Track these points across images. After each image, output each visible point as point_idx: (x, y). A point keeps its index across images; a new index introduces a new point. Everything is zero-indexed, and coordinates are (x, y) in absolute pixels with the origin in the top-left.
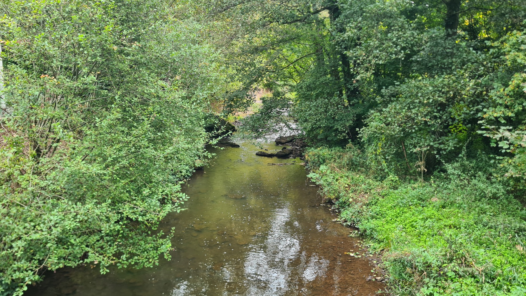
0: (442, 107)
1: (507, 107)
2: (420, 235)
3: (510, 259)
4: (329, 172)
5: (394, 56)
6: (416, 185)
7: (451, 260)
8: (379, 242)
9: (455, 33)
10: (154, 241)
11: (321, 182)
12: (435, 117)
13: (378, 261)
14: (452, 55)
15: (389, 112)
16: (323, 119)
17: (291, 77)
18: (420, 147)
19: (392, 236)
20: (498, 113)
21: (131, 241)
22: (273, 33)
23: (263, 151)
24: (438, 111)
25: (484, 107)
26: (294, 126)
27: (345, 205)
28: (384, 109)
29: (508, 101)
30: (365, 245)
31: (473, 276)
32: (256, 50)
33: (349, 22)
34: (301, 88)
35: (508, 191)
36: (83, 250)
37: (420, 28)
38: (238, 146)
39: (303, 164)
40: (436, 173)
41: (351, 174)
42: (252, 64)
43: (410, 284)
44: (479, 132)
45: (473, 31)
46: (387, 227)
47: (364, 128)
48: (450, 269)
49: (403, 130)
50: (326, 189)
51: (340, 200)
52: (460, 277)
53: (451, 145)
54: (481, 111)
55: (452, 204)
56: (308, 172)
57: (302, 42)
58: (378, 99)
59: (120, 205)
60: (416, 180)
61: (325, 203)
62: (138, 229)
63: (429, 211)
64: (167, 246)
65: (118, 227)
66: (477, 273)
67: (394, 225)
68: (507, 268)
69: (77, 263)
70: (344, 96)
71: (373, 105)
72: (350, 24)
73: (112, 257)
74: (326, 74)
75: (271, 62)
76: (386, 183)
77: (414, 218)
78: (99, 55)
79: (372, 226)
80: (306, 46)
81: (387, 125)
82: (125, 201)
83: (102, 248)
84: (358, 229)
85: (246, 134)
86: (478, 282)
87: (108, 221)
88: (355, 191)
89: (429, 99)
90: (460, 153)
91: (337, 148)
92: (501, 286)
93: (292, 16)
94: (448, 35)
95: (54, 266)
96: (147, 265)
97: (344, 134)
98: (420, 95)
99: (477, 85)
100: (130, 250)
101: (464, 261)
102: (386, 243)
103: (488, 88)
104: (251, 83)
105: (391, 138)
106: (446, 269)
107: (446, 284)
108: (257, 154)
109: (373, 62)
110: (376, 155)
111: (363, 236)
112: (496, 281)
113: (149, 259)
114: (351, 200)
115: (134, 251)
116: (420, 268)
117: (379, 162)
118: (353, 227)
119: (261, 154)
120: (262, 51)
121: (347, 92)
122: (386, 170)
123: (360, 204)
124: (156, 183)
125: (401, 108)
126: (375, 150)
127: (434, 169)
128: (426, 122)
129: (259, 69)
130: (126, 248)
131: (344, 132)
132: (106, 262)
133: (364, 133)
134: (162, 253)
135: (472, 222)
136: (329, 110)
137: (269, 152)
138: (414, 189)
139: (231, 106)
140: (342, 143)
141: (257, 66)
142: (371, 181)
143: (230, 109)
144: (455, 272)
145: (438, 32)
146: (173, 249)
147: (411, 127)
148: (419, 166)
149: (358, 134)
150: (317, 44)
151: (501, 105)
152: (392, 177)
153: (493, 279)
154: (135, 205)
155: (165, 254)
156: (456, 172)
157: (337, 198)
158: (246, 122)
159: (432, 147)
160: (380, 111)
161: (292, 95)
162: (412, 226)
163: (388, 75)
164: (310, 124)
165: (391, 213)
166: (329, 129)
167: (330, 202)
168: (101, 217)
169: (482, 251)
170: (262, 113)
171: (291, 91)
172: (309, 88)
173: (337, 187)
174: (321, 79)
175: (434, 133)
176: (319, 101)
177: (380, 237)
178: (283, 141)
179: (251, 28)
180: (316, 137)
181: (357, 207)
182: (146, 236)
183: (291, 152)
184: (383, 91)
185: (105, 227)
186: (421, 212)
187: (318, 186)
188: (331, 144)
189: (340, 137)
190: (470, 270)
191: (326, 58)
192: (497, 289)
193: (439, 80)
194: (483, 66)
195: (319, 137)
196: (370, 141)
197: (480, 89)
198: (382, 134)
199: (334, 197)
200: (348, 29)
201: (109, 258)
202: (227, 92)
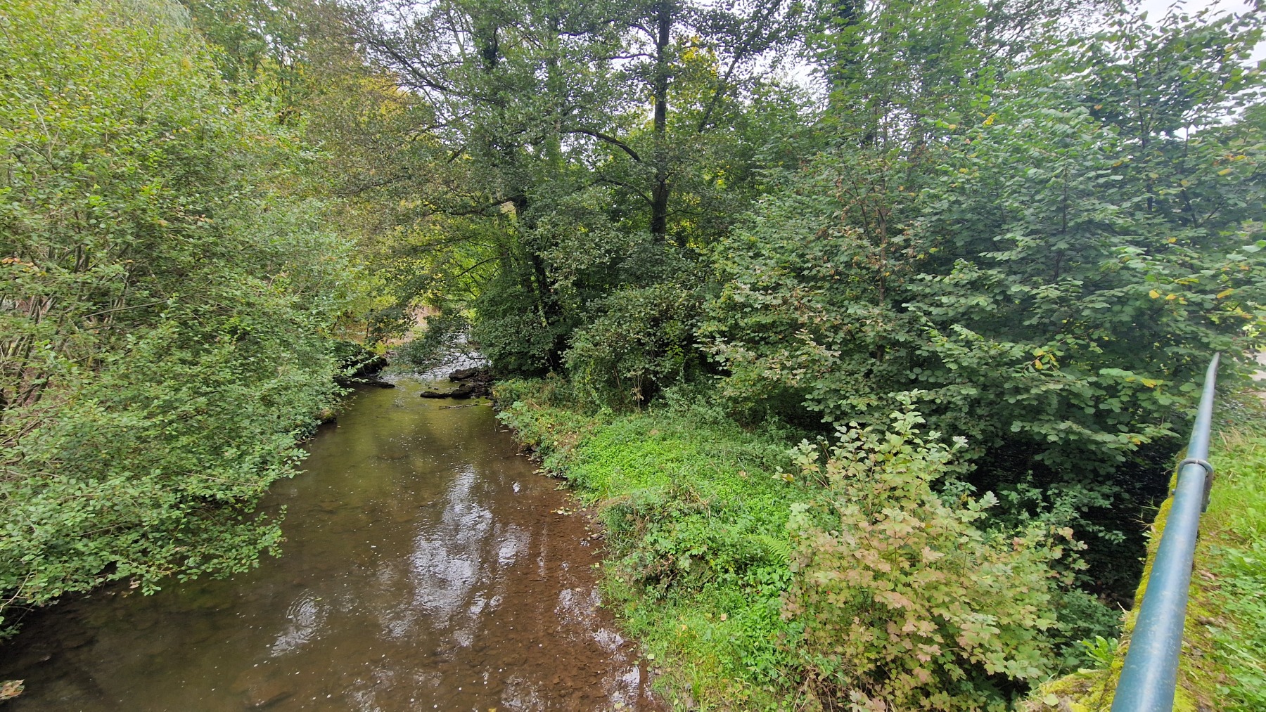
0: (656, 322)
1: (720, 321)
2: (640, 474)
3: (735, 487)
4: (525, 409)
5: (598, 260)
6: (632, 418)
7: (675, 498)
8: (594, 491)
9: (663, 239)
10: (249, 530)
11: (516, 423)
12: (649, 335)
13: (593, 515)
14: (662, 262)
15: (597, 330)
16: (514, 341)
17: (467, 289)
18: (634, 370)
19: (608, 481)
20: (711, 327)
21: (205, 536)
22: (438, 227)
23: (432, 390)
24: (652, 327)
25: (698, 321)
26: (475, 354)
27: (548, 450)
28: (590, 326)
29: (721, 314)
30: (576, 498)
31: (699, 513)
32: (414, 251)
33: (540, 217)
34: (482, 302)
35: (727, 413)
36: (103, 561)
37: (626, 230)
38: (393, 386)
39: (490, 404)
40: (653, 401)
41: (554, 411)
42: (409, 270)
43: (632, 535)
44: (696, 346)
45: (681, 240)
46: (601, 471)
47: (568, 350)
48: (674, 508)
49: (615, 350)
50: (522, 433)
51: (543, 445)
52: (686, 515)
53: (667, 366)
54: (696, 326)
55: (673, 434)
56: (497, 412)
57: (480, 243)
58: (583, 315)
59: (180, 478)
60: (632, 411)
61: (522, 452)
62: (218, 515)
63: (649, 446)
64: (272, 536)
65: (176, 514)
66: (702, 507)
67: (610, 468)
68: (732, 497)
69: (92, 584)
70: (541, 313)
71: (578, 323)
72: (542, 219)
73: (166, 565)
74: (515, 284)
75: (438, 267)
76: (598, 418)
77: (632, 456)
78: (130, 232)
79: (584, 472)
80: (487, 248)
81: (595, 345)
82: (190, 471)
83: (144, 552)
84: (566, 479)
85: (403, 367)
86: (704, 518)
87: (157, 505)
88: (560, 432)
89: (640, 312)
90: (677, 374)
91: (535, 380)
92: (727, 519)
93: (465, 206)
94: (656, 240)
95: (39, 596)
96: (237, 569)
97: (543, 361)
98: (630, 307)
99: (691, 296)
100: (203, 550)
101: (689, 497)
102: (602, 490)
103: (701, 300)
104: (410, 296)
105: (599, 361)
106: (670, 509)
107: (671, 526)
108: (422, 396)
109: (574, 266)
110: (584, 384)
111: (573, 487)
112: (722, 513)
113: (242, 559)
114: (556, 443)
115: (212, 551)
116: (642, 512)
117: (589, 394)
118: (559, 478)
119: (429, 396)
120: (423, 251)
121: (544, 308)
122: (598, 402)
123: (567, 448)
124: (249, 438)
125: (609, 324)
126: (583, 378)
127: (652, 397)
128: (639, 340)
129: (420, 277)
130: (196, 547)
131: (543, 358)
132: (154, 574)
133: (569, 357)
134: (266, 547)
135: (694, 452)
136: (522, 331)
137: (441, 392)
138: (631, 422)
139: (379, 330)
140: (541, 373)
141: (417, 273)
142: (580, 418)
143: (378, 334)
144: (680, 510)
145: (644, 235)
146: (284, 539)
147: (623, 347)
148: (635, 394)
149: (561, 359)
150: (501, 246)
151: (714, 318)
152: (605, 409)
153: (718, 512)
154: (210, 475)
155: (270, 549)
156: (675, 396)
157: (538, 444)
158: (402, 351)
159: (647, 370)
160: (587, 329)
161: (471, 314)
162: (631, 466)
163: (593, 287)
164: (496, 349)
165: (605, 454)
166: (522, 355)
167: (529, 450)
168: (140, 501)
169: (706, 482)
170: (427, 338)
171: (469, 307)
172: (493, 301)
173: (537, 429)
174: (509, 291)
175: (649, 353)
176: (508, 319)
177: (594, 485)
178: (460, 376)
179: (405, 218)
180: (506, 367)
181: (565, 450)
182: (233, 526)
183: (472, 390)
184: (588, 304)
185: (150, 517)
186: (639, 449)
187: (511, 431)
188: (526, 375)
189: (538, 365)
190: (695, 505)
191: (514, 265)
192: (724, 522)
193: (649, 291)
194: (694, 275)
195: (510, 367)
196: (576, 368)
197: (692, 301)
198: (590, 357)
199: (533, 442)
200: (539, 224)
201: (159, 567)
202: (372, 310)
